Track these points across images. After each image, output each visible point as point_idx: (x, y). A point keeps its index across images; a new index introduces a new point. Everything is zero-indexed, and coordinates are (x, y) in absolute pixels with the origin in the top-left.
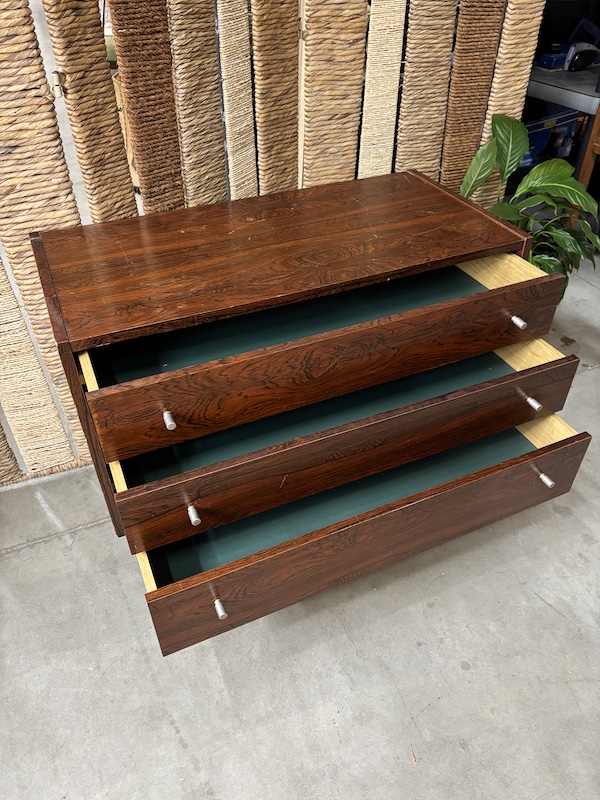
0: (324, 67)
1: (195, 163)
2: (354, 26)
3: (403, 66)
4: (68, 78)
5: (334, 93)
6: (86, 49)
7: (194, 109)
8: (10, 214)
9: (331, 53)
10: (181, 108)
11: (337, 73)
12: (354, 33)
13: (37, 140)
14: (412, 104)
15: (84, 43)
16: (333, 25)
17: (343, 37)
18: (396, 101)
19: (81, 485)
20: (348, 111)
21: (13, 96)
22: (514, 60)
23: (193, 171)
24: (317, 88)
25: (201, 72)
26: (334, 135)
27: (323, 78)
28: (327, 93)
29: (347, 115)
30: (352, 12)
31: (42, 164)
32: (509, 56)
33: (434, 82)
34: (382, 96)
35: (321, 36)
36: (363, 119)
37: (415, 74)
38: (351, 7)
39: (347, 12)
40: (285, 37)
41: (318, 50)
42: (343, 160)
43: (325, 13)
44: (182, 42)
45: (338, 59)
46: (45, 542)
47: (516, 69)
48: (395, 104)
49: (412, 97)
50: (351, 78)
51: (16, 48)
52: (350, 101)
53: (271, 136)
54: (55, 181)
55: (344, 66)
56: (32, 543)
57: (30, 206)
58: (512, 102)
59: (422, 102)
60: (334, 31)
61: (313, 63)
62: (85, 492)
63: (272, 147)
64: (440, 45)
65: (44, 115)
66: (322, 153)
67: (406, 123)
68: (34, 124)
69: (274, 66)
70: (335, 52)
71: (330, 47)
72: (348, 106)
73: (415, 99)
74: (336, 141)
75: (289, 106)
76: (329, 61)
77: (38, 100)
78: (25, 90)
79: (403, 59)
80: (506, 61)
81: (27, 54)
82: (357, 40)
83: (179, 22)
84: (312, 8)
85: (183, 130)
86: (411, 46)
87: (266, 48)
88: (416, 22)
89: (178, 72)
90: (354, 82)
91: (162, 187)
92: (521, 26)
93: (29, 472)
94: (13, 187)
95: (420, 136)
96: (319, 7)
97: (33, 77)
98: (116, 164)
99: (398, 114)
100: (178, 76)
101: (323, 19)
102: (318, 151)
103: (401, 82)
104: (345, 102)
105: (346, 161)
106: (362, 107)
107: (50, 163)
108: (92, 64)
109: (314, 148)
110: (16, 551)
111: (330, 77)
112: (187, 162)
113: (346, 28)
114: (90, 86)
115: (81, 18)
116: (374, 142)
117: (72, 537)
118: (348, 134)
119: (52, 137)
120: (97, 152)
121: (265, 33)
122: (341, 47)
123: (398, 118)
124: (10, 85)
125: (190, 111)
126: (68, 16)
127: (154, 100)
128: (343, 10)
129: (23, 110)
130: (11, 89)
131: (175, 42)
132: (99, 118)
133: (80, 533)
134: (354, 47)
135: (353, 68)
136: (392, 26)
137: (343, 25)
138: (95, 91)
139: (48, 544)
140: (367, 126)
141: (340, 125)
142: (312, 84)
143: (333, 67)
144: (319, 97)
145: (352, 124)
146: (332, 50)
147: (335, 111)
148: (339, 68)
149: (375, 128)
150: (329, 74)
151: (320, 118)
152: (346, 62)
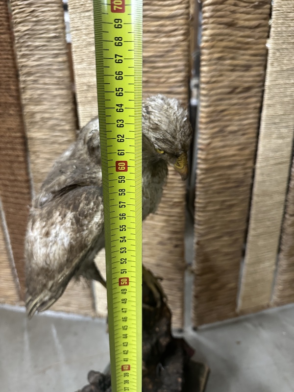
5: (236, 62)
9: (233, 16)
11: (239, 39)
20: (250, 85)
24: (216, 55)
26: (234, 111)
27: (224, 44)
28: (228, 62)
29: (248, 89)
42: (243, 139)
45: (241, 23)
50: (255, 47)
52: (253, 74)
55: (248, 32)
66: (221, 131)
70: (238, 15)
71: (233, 8)
72: (250, 79)
74: (237, 118)
76: (230, 25)
104: (247, 74)
105: (245, 141)
111: (232, 44)
116: (277, 121)
118: (249, 111)
134: (260, 11)
140: (270, 102)
141: (241, 101)
142: (212, 50)
143: (235, 32)
144: (219, 67)
145: (254, 99)
146: (233, 12)
147: (236, 84)
148: (242, 34)
149: (278, 106)
150: (231, 41)
151: (219, 91)
152: (250, 28)
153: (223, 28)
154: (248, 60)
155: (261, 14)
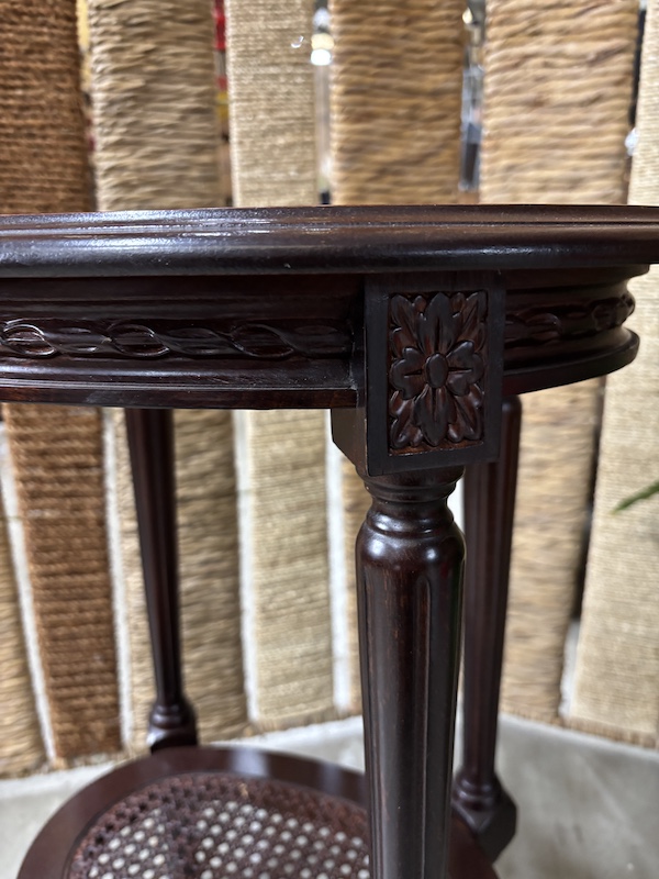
0: (524, 117)
2: (598, 21)
9: (541, 87)
11: (555, 129)
16: (547, 26)
17: (571, 48)
24: (504, 162)
27: (521, 140)
28: (532, 174)
41: (509, 82)
45: (558, 98)
50: (591, 140)
55: (575, 113)
60: (549, 39)
70: (553, 85)
71: (541, 72)
76: (537, 104)
82: (608, 55)
111: (536, 140)
113: (578, 30)
122: (566, 72)
134: (601, 70)
135: (597, 116)
137: (572, 24)
143: (547, 117)
146: (543, 80)
150: (537, 134)
152: (580, 104)
153: (522, 112)
154: (576, 169)
155: (605, 74)
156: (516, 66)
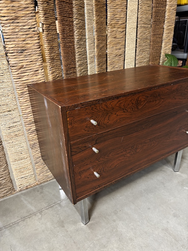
1: (80, 65)
2: (122, 26)
3: (136, 40)
4: (45, 26)
5: (117, 48)
6: (50, 17)
7: (80, 46)
8: (20, 77)
10: (76, 45)
12: (122, 29)
13: (33, 48)
14: (140, 51)
15: (49, 15)
16: (116, 26)
17: (119, 30)
18: (135, 50)
19: (39, 192)
20: (121, 54)
21: (25, 30)
22: (168, 38)
23: (79, 68)
24: (111, 46)
25: (82, 34)
26: (117, 62)
27: (113, 43)
28: (115, 48)
29: (120, 55)
30: (122, 22)
31: (34, 57)
32: (166, 36)
33: (146, 45)
34: (131, 49)
35: (112, 30)
36: (126, 57)
37: (141, 42)
38: (121, 20)
39: (120, 22)
40: (103, 29)
41: (111, 34)
43: (114, 22)
44: (77, 22)
45: (118, 37)
46: (29, 218)
47: (169, 41)
48: (135, 51)
49: (140, 49)
50: (122, 43)
51: (28, 12)
52: (122, 50)
53: (99, 60)
54: (38, 64)
55: (120, 39)
56: (24, 219)
57: (27, 74)
58: (168, 51)
59: (143, 51)
60: (116, 28)
61: (110, 38)
62: (42, 194)
63: (99, 64)
64: (147, 33)
65: (36, 38)
66: (113, 67)
67: (138, 57)
68: (32, 42)
69: (100, 37)
70: (117, 35)
71: (115, 33)
72: (121, 52)
73: (141, 50)
74: (118, 63)
75: (104, 51)
76: (115, 38)
77: (34, 32)
78: (29, 28)
79: (137, 38)
80: (166, 38)
81: (31, 15)
82: (123, 31)
83: (76, 16)
84: (110, 21)
85: (76, 53)
86: (139, 33)
87: (98, 31)
88: (140, 26)
89: (75, 33)
90: (123, 44)
91: (70, 72)
92: (169, 27)
93: (18, 189)
94: (23, 66)
95: (143, 61)
96: (112, 20)
97: (33, 23)
98: (57, 61)
99: (136, 55)
100: (75, 34)
101: (113, 24)
102: (112, 67)
103: (136, 44)
104: (120, 51)
106: (125, 52)
107: (37, 57)
108: (52, 23)
109: (111, 66)
110: (17, 223)
111: (115, 43)
112: (77, 64)
113: (120, 27)
114: (51, 31)
115: (49, 6)
116: (129, 64)
117: (40, 214)
118: (121, 61)
119: (38, 47)
120: (52, 55)
121: (98, 26)
122: (119, 33)
123: (136, 56)
124: (24, 26)
125: (78, 46)
126: (45, 4)
127: (69, 40)
128: (119, 22)
129: (28, 36)
130: (24, 28)
131: (75, 22)
132: (53, 43)
133: (44, 212)
134: (122, 33)
135: (122, 40)
136: (133, 27)
137: (119, 26)
138: (52, 33)
139: (31, 218)
140: (127, 58)
141: (119, 58)
142: (110, 45)
144: (112, 49)
145: (122, 58)
146: (116, 34)
147: (117, 54)
148: (118, 40)
149: (129, 59)
151: (113, 56)
152: (120, 38)
153: (113, 39)
156: (112, 32)
